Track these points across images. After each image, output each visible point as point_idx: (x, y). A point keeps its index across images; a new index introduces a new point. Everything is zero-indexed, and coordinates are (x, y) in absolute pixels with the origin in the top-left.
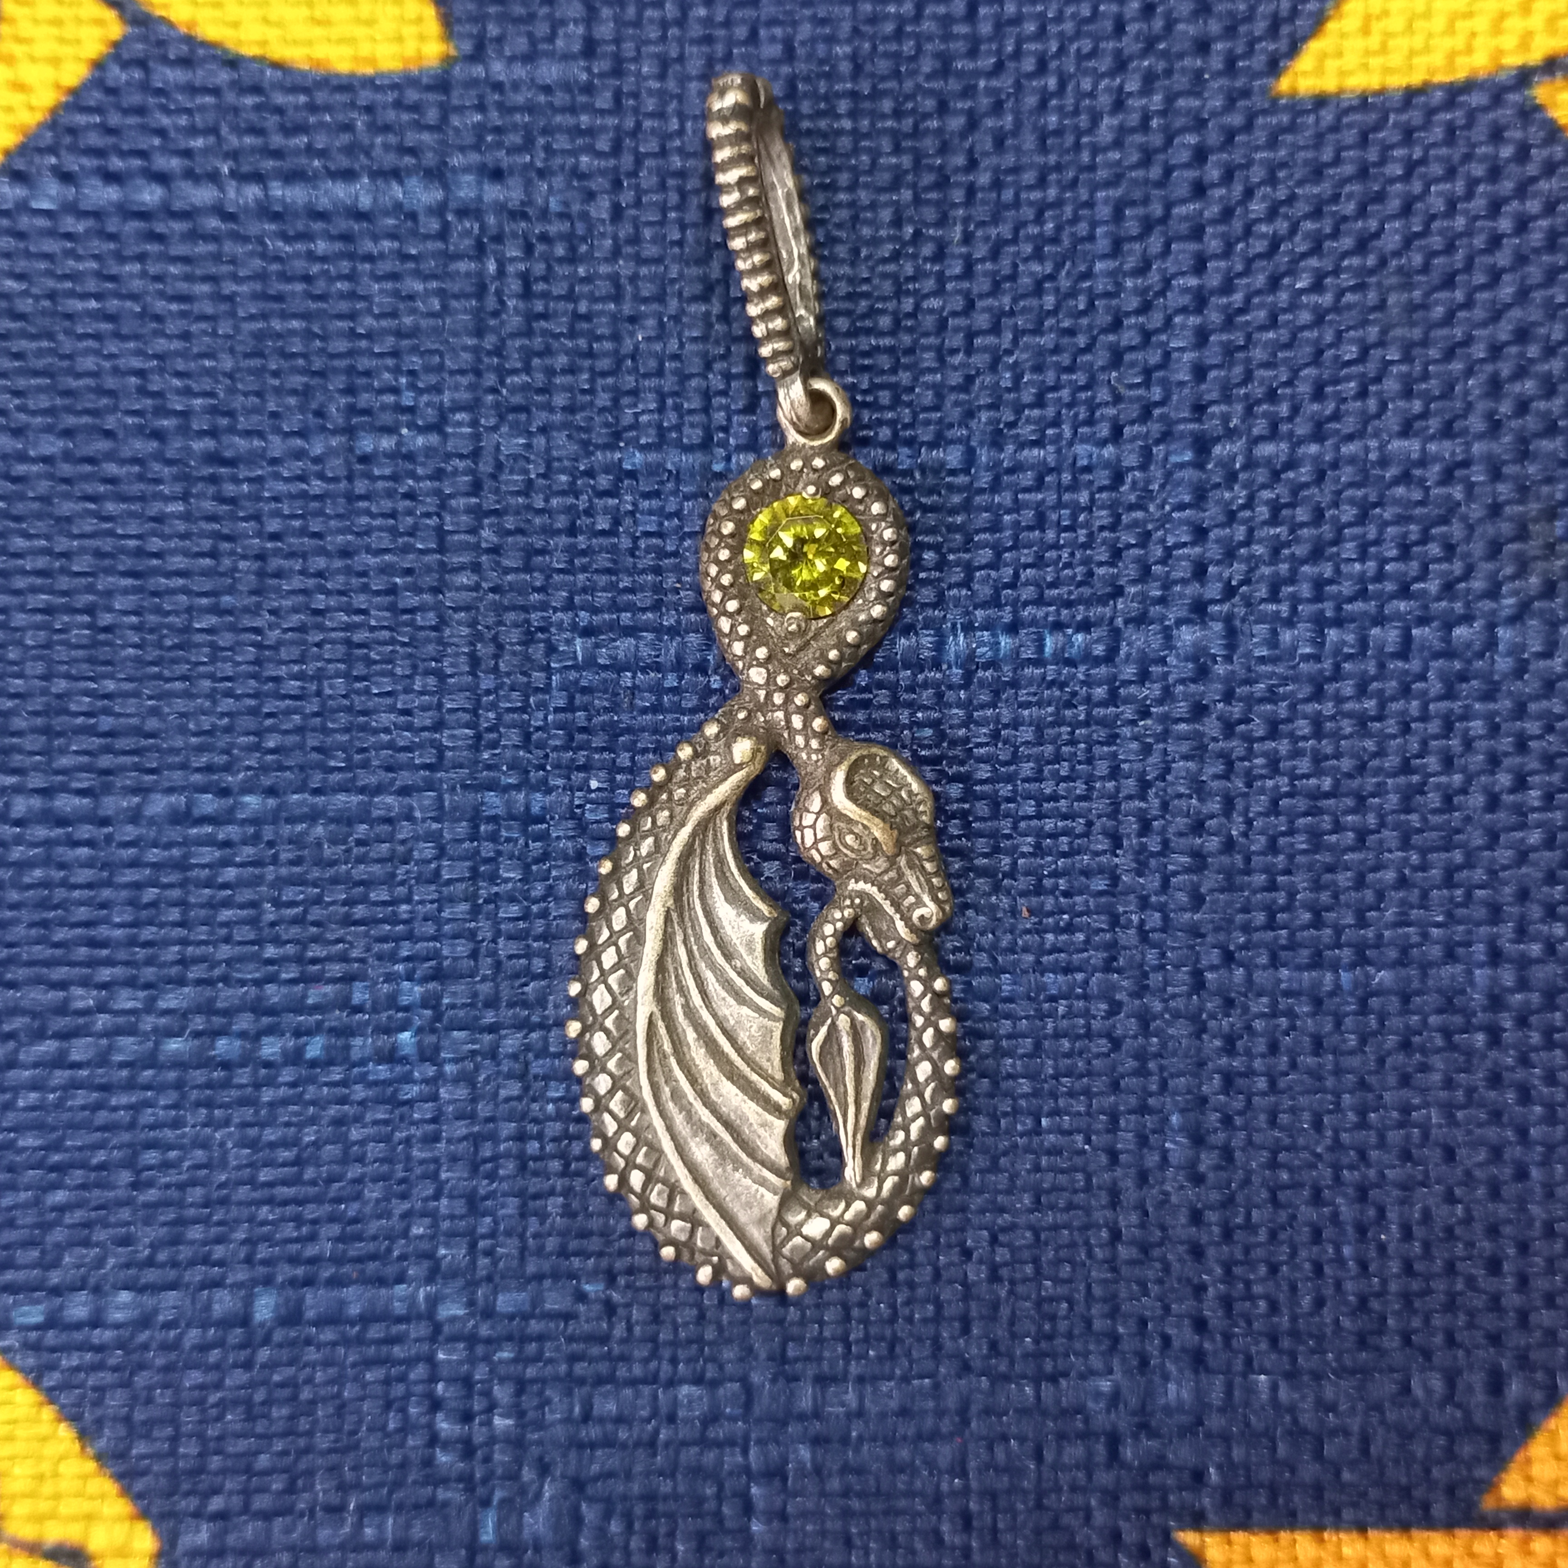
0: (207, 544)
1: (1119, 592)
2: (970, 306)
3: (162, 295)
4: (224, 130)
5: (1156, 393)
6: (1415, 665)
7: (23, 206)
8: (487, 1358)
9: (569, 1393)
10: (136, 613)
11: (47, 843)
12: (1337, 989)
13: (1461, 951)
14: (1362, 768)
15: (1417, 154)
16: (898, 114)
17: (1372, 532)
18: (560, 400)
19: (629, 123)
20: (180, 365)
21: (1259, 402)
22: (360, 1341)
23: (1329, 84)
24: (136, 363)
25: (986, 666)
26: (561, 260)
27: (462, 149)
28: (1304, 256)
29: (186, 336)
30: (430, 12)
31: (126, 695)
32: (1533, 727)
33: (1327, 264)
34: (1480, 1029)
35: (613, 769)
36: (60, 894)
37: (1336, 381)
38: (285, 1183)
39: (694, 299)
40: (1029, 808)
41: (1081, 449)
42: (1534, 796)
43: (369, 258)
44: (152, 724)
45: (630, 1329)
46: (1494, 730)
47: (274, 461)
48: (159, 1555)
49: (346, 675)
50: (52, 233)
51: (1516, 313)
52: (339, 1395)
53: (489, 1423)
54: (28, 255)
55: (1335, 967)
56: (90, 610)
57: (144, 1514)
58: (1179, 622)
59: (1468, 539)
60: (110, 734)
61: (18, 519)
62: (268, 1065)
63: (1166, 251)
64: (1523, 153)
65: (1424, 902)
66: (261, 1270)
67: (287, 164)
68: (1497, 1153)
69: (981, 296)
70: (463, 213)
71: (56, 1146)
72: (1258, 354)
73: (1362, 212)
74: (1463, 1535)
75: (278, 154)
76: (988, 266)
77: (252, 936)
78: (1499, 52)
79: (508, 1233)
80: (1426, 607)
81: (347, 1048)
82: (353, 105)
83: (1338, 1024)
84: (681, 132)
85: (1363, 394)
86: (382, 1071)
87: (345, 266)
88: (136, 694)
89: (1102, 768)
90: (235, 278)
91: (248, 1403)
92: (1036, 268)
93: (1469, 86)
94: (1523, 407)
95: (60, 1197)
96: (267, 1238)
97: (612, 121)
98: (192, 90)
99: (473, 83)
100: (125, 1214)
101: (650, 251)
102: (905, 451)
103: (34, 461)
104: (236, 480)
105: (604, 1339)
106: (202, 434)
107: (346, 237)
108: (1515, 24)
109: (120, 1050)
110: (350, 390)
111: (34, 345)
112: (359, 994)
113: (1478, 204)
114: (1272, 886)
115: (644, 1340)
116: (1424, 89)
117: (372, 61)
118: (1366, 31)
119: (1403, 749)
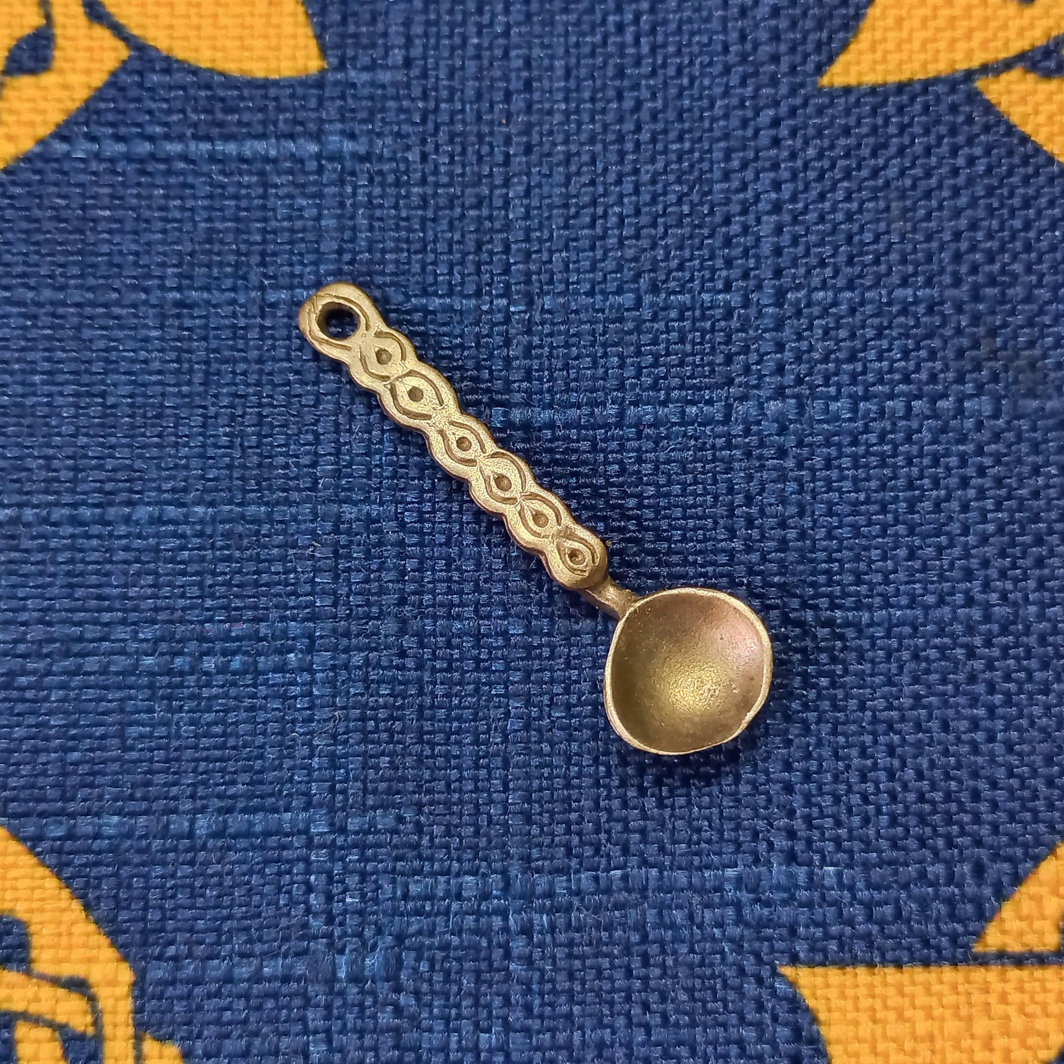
0: (173, 355)
1: (730, 382)
2: (638, 212)
3: (149, 207)
4: (189, 110)
5: (752, 263)
6: (915, 425)
7: (67, 156)
8: (342, 859)
9: (394, 881)
10: (130, 397)
11: (72, 536)
12: (872, 624)
13: (948, 598)
14: (883, 487)
15: (906, 120)
16: (593, 100)
17: (885, 344)
18: (390, 268)
19: (432, 105)
20: (160, 249)
21: (815, 268)
22: (262, 848)
23: (852, 80)
24: (134, 247)
25: (650, 426)
26: (390, 185)
27: (331, 122)
28: (840, 180)
29: (164, 231)
30: (313, 43)
31: (123, 446)
32: (987, 461)
33: (853, 185)
34: (962, 646)
35: (422, 491)
36: (80, 567)
37: (861, 254)
38: (215, 748)
39: (472, 207)
40: (678, 512)
41: (706, 297)
42: (989, 504)
43: (276, 186)
44: (139, 464)
45: (432, 840)
46: (963, 463)
47: (215, 306)
48: (134, 984)
49: (259, 435)
50: (84, 171)
51: (969, 212)
52: (248, 883)
53: (343, 901)
54: (69, 184)
55: (870, 608)
56: (103, 395)
57: (125, 958)
58: (768, 399)
59: (944, 348)
60: (113, 470)
61: (59, 340)
62: (207, 674)
63: (757, 178)
64: (970, 120)
65: (924, 569)
66: (199, 803)
67: (225, 131)
68: (975, 725)
69: (645, 205)
70: (331, 159)
71: (75, 725)
72: (813, 238)
73: (874, 154)
74: (962, 968)
75: (221, 125)
76: (650, 188)
77: (198, 593)
78: (954, 62)
79: (356, 779)
80: (920, 389)
81: (256, 662)
82: (266, 97)
83: (873, 645)
84: (463, 111)
85: (877, 262)
86: (278, 677)
87: (260, 191)
88: (130, 446)
89: (722, 487)
90: (195, 197)
91: (191, 886)
92: (677, 188)
93: (936, 80)
94: (974, 269)
95: (76, 755)
96: (204, 783)
97: (420, 105)
98: (171, 88)
99: (336, 83)
100: (115, 767)
101: (445, 179)
102: (599, 297)
103: (70, 306)
104: (193, 318)
105: (416, 846)
106: (172, 289)
107: (262, 173)
108: (962, 45)
109: (115, 663)
110: (263, 264)
111: (72, 237)
112: (263, 629)
113: (945, 149)
114: (830, 560)
115: (441, 847)
116: (910, 82)
117: (278, 71)
118: (873, 49)
119: (908, 476)
